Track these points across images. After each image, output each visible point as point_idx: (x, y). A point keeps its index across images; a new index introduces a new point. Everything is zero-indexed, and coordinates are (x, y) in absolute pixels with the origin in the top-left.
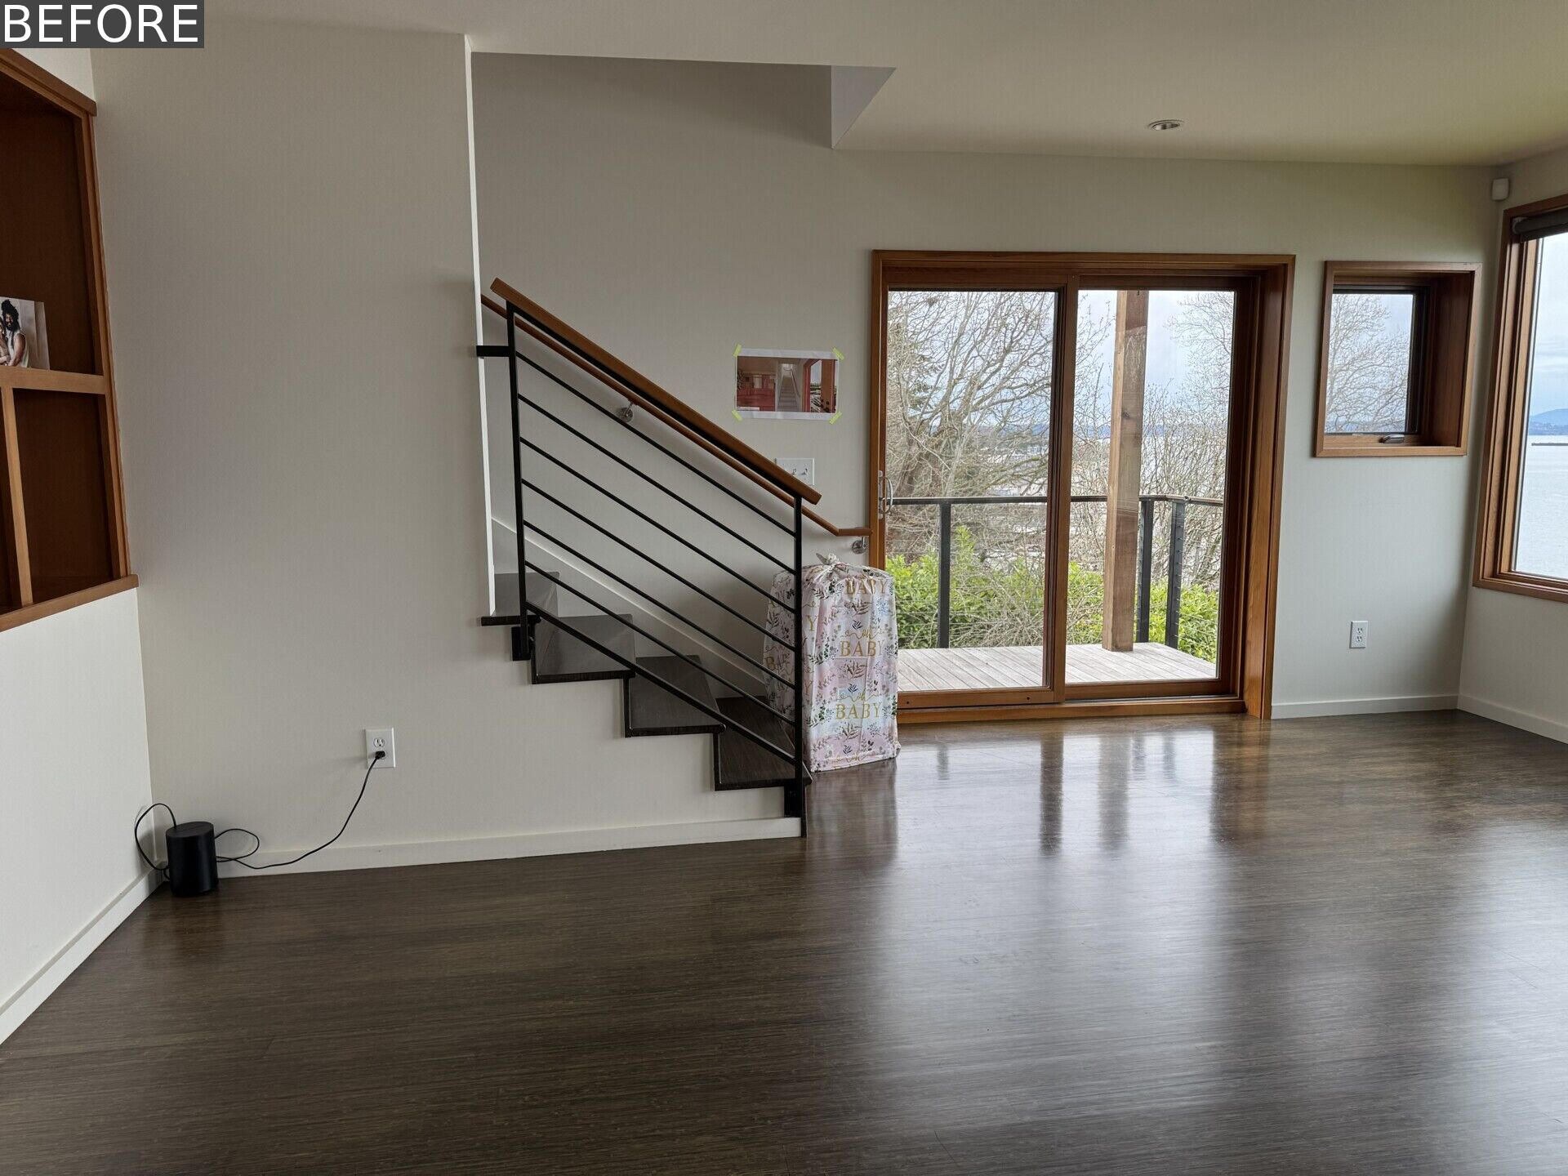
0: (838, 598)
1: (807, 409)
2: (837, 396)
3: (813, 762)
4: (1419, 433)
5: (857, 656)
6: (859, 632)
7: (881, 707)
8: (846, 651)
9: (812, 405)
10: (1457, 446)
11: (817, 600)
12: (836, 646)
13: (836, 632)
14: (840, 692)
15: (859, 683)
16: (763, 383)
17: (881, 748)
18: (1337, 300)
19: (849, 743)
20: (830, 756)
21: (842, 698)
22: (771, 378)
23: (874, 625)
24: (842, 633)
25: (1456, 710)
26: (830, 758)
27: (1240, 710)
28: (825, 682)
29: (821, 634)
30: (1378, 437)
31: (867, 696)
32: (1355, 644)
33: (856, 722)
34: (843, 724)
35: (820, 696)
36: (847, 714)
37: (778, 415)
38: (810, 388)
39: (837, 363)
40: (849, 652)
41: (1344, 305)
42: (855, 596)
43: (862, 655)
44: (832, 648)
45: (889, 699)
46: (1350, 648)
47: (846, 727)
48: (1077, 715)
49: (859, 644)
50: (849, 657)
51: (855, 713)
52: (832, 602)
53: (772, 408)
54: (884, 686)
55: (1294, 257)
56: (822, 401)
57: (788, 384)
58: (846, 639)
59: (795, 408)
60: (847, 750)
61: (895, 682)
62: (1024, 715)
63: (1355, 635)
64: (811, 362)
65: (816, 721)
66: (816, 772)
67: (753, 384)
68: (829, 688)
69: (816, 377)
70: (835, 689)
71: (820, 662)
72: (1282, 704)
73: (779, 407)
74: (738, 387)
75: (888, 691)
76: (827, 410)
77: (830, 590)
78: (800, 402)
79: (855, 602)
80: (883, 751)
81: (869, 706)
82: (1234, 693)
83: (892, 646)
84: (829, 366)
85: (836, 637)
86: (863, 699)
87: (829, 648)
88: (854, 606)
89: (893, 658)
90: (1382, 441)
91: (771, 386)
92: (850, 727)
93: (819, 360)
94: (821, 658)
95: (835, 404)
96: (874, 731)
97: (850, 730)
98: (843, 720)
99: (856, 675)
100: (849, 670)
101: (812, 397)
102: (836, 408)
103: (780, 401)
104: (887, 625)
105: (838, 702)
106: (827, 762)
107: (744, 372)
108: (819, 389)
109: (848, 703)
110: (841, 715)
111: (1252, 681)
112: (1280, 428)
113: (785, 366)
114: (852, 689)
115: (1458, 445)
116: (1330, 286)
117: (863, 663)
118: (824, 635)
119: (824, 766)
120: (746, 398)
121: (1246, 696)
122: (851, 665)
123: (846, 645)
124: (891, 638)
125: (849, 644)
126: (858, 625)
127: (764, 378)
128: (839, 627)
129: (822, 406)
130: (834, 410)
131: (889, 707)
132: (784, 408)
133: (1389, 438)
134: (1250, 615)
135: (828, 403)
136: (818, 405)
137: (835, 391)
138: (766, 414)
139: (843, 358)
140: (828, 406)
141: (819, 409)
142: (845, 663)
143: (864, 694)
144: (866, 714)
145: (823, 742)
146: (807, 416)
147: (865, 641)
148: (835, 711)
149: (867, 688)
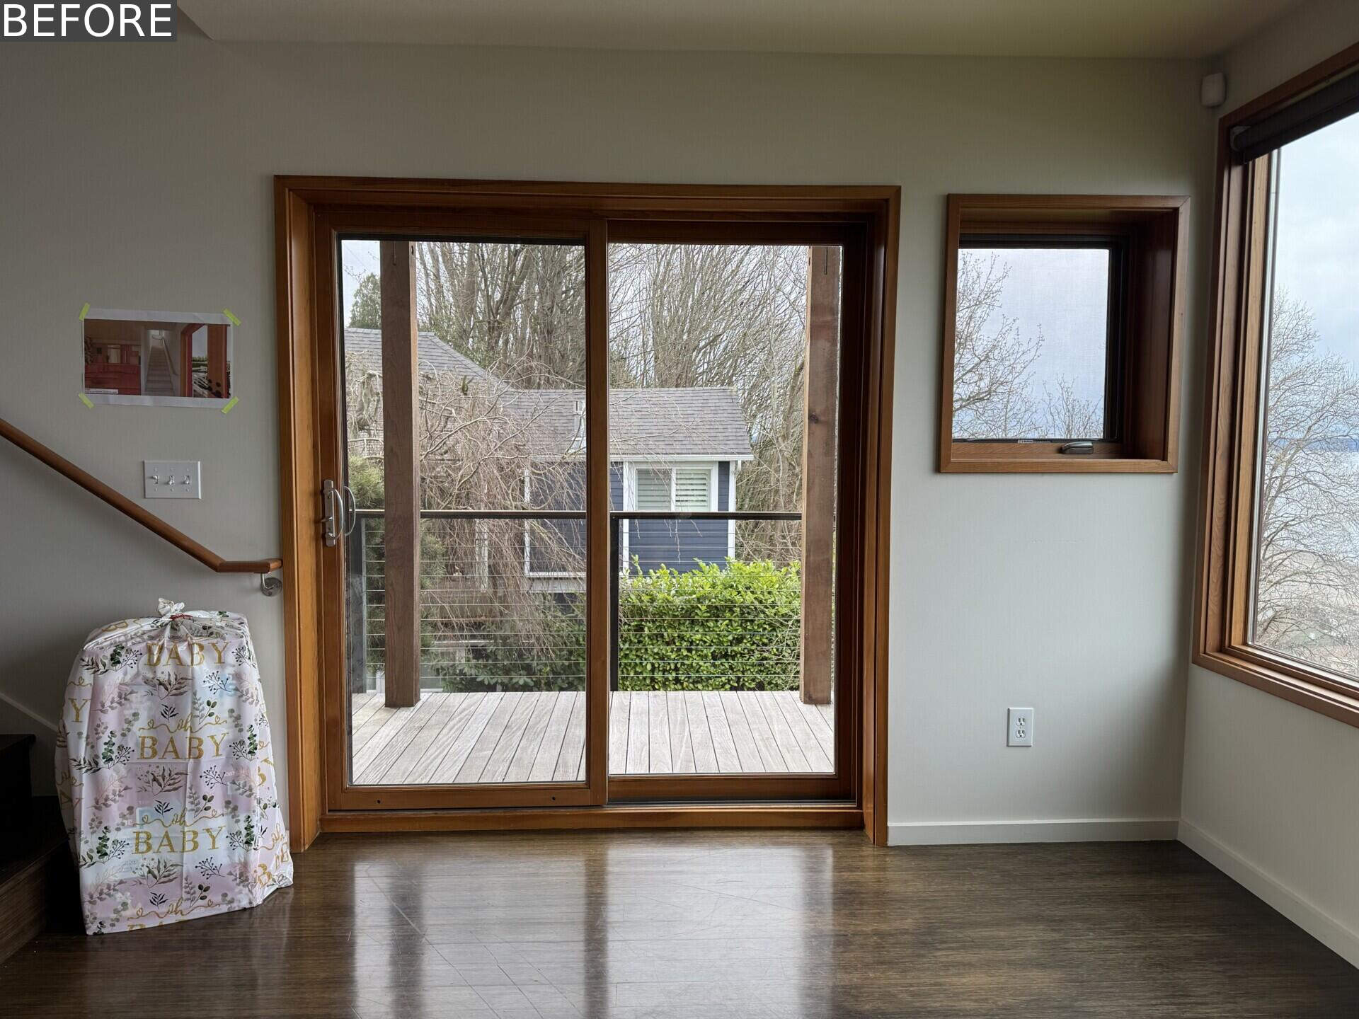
0: (132, 672)
1: (189, 393)
2: (231, 375)
3: (88, 920)
4: (1123, 441)
5: (170, 759)
6: (172, 723)
7: (224, 833)
8: (148, 752)
9: (196, 387)
10: (1163, 460)
11: (87, 677)
12: (131, 743)
13: (129, 722)
14: (141, 812)
15: (174, 800)
16: (122, 357)
17: (225, 895)
19: (161, 890)
20: (124, 910)
21: (144, 822)
22: (134, 349)
23: (197, 713)
24: (142, 722)
26: (123, 913)
28: (106, 799)
29: (95, 728)
30: (1056, 445)
31: (189, 818)
32: (1014, 740)
33: (173, 858)
34: (150, 859)
35: (97, 822)
36: (155, 847)
37: (146, 400)
38: (192, 364)
39: (231, 331)
40: (155, 753)
42: (160, 669)
43: (178, 757)
44: (121, 748)
45: (237, 821)
46: (1008, 746)
47: (153, 865)
48: (621, 825)
49: (172, 741)
50: (156, 760)
51: (170, 845)
52: (115, 678)
53: (136, 391)
54: (228, 803)
55: (898, 189)
56: (210, 381)
57: (159, 360)
58: (145, 733)
59: (171, 392)
60: (158, 900)
61: (250, 796)
62: (548, 824)
63: (1015, 726)
64: (193, 327)
65: (91, 858)
66: (95, 934)
67: (108, 358)
68: (115, 810)
69: (200, 348)
70: (130, 809)
71: (94, 768)
73: (146, 390)
74: (86, 361)
75: (235, 809)
76: (218, 395)
77: (112, 659)
78: (177, 382)
79: (163, 677)
80: (228, 898)
81: (195, 833)
83: (242, 743)
84: (218, 334)
85: (129, 730)
86: (183, 823)
87: (115, 748)
88: (161, 684)
89: (245, 760)
90: (1060, 451)
91: (134, 361)
92: (162, 867)
93: (204, 324)
94: (97, 764)
95: (228, 386)
96: (208, 869)
97: (162, 869)
98: (147, 855)
99: (168, 788)
100: (155, 779)
101: (195, 376)
102: (231, 391)
103: (148, 381)
104: (232, 711)
105: (137, 829)
106: (118, 920)
107: (94, 341)
108: (204, 365)
109: (156, 830)
110: (143, 847)
111: (867, 785)
113: (154, 333)
114: (162, 808)
115: (1164, 458)
116: (955, 236)
117: (180, 769)
118: (101, 729)
119: (113, 925)
120: (97, 376)
121: (864, 806)
122: (159, 772)
123: (148, 742)
124: (241, 731)
125: (155, 741)
126: (169, 712)
127: (124, 349)
128: (135, 715)
129: (210, 389)
130: (228, 395)
131: (239, 833)
132: (153, 392)
133: (1070, 447)
135: (218, 385)
136: (204, 388)
137: (227, 367)
138: (127, 399)
139: (238, 323)
140: (218, 388)
141: (206, 392)
142: (146, 768)
143: (183, 816)
144: (189, 846)
145: (107, 891)
146: (187, 401)
147: (183, 738)
148: (133, 843)
149: (188, 806)
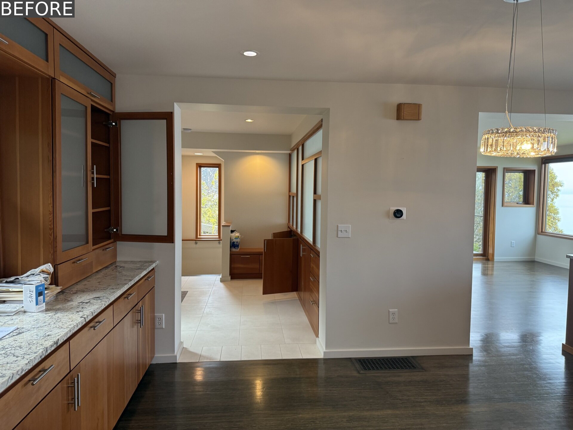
4: (525, 202)
18: (506, 174)
25: (534, 261)
27: (488, 260)
30: (516, 203)
32: (512, 246)
41: (508, 175)
55: (497, 167)
63: (512, 244)
72: (496, 258)
82: (486, 256)
90: (517, 203)
111: (490, 254)
112: (495, 201)
115: (533, 205)
116: (505, 172)
121: (489, 257)
133: (519, 203)
134: (489, 239)
